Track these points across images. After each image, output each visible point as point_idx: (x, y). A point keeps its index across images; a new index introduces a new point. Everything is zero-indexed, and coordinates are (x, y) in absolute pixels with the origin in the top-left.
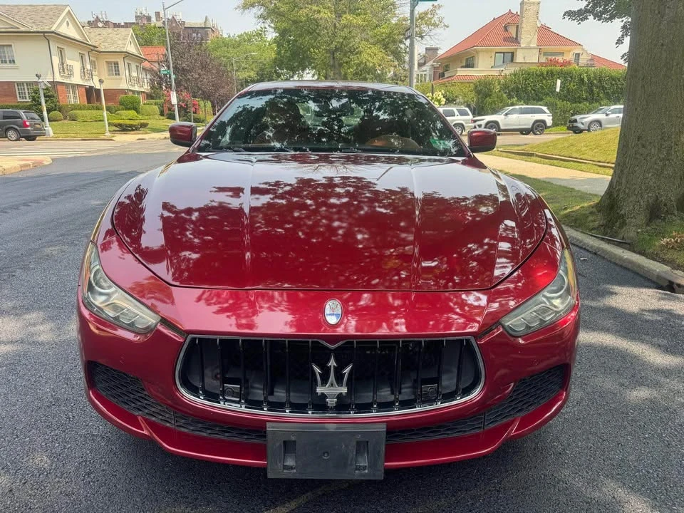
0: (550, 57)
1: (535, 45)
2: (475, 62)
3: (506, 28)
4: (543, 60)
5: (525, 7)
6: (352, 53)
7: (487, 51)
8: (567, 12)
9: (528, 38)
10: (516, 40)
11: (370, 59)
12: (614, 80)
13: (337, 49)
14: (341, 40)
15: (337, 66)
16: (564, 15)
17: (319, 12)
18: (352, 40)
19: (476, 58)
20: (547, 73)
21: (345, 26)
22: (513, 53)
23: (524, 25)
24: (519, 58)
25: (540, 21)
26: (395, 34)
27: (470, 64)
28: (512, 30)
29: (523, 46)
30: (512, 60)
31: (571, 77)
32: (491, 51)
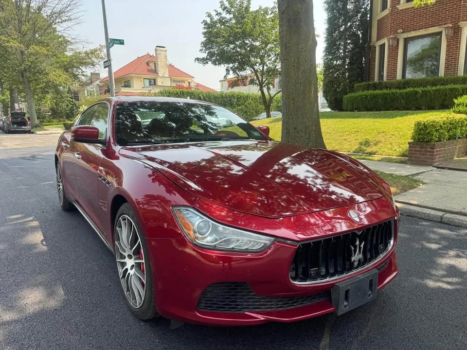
0: (178, 84)
1: (167, 76)
2: (132, 84)
3: (148, 64)
4: (174, 85)
5: (158, 52)
6: (40, 73)
7: (137, 77)
8: (196, 59)
9: (163, 71)
10: (155, 71)
11: (56, 79)
12: (216, 98)
13: (25, 70)
14: (29, 64)
15: (26, 82)
16: (195, 60)
17: (8, 42)
18: (39, 64)
19: (131, 82)
20: (180, 93)
21: (31, 54)
22: (155, 80)
23: (159, 63)
24: (159, 83)
25: (168, 62)
26: (74, 63)
27: (127, 85)
28: (152, 66)
29: (160, 75)
30: (155, 84)
31: (194, 96)
32: (140, 77)
